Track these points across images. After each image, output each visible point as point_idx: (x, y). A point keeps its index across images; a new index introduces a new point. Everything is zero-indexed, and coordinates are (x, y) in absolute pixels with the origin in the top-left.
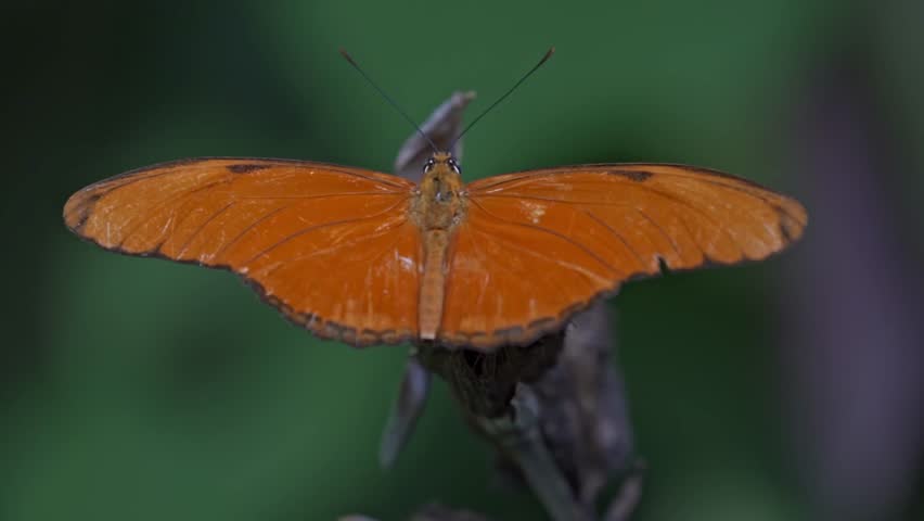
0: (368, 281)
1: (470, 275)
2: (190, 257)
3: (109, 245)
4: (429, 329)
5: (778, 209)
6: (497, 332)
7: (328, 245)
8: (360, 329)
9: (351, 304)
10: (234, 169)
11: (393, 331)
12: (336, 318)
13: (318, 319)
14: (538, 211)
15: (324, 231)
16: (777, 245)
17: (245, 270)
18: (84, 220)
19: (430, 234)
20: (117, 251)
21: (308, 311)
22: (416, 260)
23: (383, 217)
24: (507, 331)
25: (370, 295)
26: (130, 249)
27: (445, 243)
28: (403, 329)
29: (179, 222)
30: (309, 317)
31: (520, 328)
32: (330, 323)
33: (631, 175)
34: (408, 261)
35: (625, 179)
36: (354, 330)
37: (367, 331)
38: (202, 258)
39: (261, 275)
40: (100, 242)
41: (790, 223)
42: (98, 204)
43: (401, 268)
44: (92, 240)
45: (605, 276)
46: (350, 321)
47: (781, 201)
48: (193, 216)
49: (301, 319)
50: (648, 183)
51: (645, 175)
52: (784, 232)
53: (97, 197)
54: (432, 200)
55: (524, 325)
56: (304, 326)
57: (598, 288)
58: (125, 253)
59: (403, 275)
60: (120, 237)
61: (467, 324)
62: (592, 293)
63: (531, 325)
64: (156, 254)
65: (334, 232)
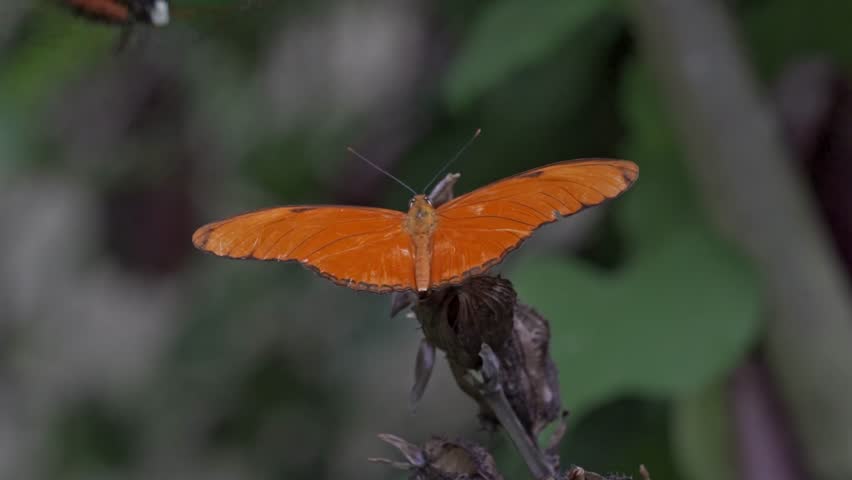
0: (383, 260)
1: (445, 250)
2: (272, 256)
3: (222, 255)
4: (423, 286)
5: (621, 168)
6: (465, 273)
7: (356, 245)
8: (380, 285)
9: (373, 273)
10: (295, 211)
11: (400, 285)
12: (364, 281)
13: (353, 281)
14: (480, 209)
15: (353, 238)
16: (623, 186)
17: (306, 261)
18: (205, 242)
19: (418, 237)
20: (226, 257)
21: (347, 278)
22: (410, 251)
23: (388, 231)
24: (469, 272)
25: (384, 267)
26: (234, 256)
27: (427, 241)
28: (406, 284)
29: (263, 240)
30: (348, 281)
31: (478, 268)
32: (361, 283)
33: (531, 176)
34: (406, 252)
35: (529, 179)
36: (377, 286)
37: (385, 286)
38: (279, 257)
39: (316, 262)
40: (217, 253)
41: (628, 173)
42: (213, 233)
43: (402, 255)
44: (211, 252)
45: (524, 229)
46: (373, 281)
47: (621, 163)
48: (272, 236)
49: (343, 282)
50: (541, 177)
51: (540, 173)
52: (627, 179)
53: (212, 230)
54: (417, 217)
55: (480, 265)
56: (346, 285)
57: (521, 236)
58: (231, 258)
59: (403, 258)
60: (228, 250)
61: (446, 275)
62: (517, 240)
63: (483, 265)
64: (250, 257)
65: (359, 238)
